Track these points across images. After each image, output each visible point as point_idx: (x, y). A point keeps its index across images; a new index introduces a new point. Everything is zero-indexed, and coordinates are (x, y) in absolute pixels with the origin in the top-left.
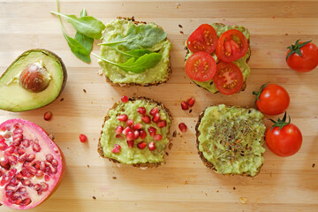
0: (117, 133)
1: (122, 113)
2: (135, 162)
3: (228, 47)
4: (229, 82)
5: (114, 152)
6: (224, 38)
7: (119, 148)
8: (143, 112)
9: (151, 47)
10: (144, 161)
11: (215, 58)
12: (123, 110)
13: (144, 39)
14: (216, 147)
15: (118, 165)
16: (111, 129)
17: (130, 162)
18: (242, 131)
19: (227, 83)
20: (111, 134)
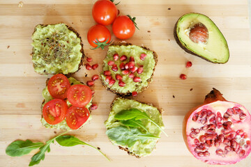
0: (142, 69)
1: (137, 83)
2: (129, 47)
3: (57, 111)
4: (58, 84)
5: (145, 54)
6: (61, 117)
7: (141, 58)
8: (121, 83)
9: (121, 126)
10: (123, 47)
11: (68, 103)
12: (137, 86)
13: (124, 133)
14: (68, 42)
15: (143, 45)
16: (146, 72)
17: (133, 46)
18: (49, 55)
19: (59, 83)
20: (147, 68)
